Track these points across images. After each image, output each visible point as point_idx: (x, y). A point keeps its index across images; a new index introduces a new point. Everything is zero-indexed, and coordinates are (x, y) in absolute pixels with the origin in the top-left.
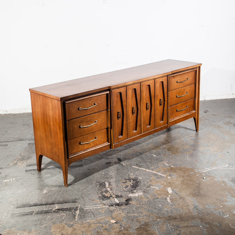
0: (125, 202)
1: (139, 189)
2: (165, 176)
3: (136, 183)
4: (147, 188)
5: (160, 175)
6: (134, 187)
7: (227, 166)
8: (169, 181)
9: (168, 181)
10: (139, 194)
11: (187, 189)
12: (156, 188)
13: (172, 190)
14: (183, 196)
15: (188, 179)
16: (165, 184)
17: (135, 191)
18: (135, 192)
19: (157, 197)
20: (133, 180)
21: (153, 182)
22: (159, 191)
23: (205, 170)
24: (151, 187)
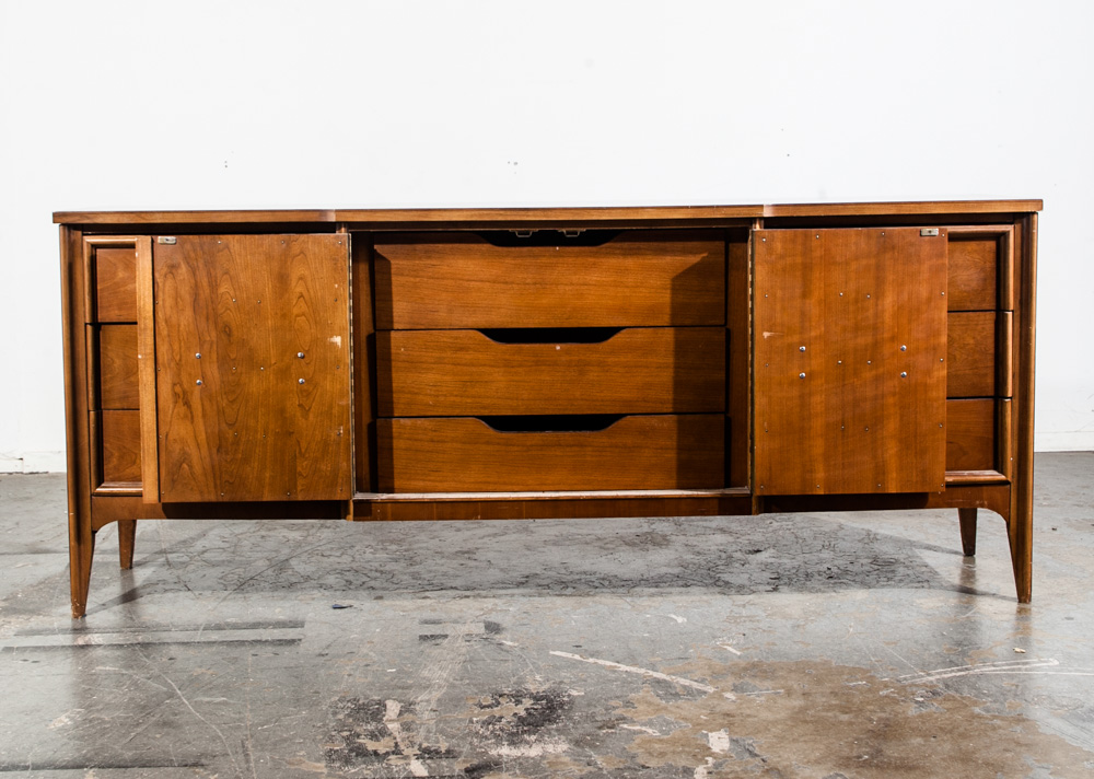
0: (463, 774)
1: (557, 730)
2: (711, 689)
3: (549, 708)
4: (600, 728)
5: (684, 687)
6: (529, 724)
7: (1056, 663)
8: (726, 707)
9: (718, 709)
10: (550, 748)
11: (815, 741)
12: (650, 731)
13: (732, 740)
14: (785, 763)
15: (834, 702)
16: (699, 718)
17: (533, 738)
18: (527, 742)
19: (641, 761)
20: (537, 698)
21: (641, 707)
22: (661, 741)
23: (929, 675)
24: (625, 726)
